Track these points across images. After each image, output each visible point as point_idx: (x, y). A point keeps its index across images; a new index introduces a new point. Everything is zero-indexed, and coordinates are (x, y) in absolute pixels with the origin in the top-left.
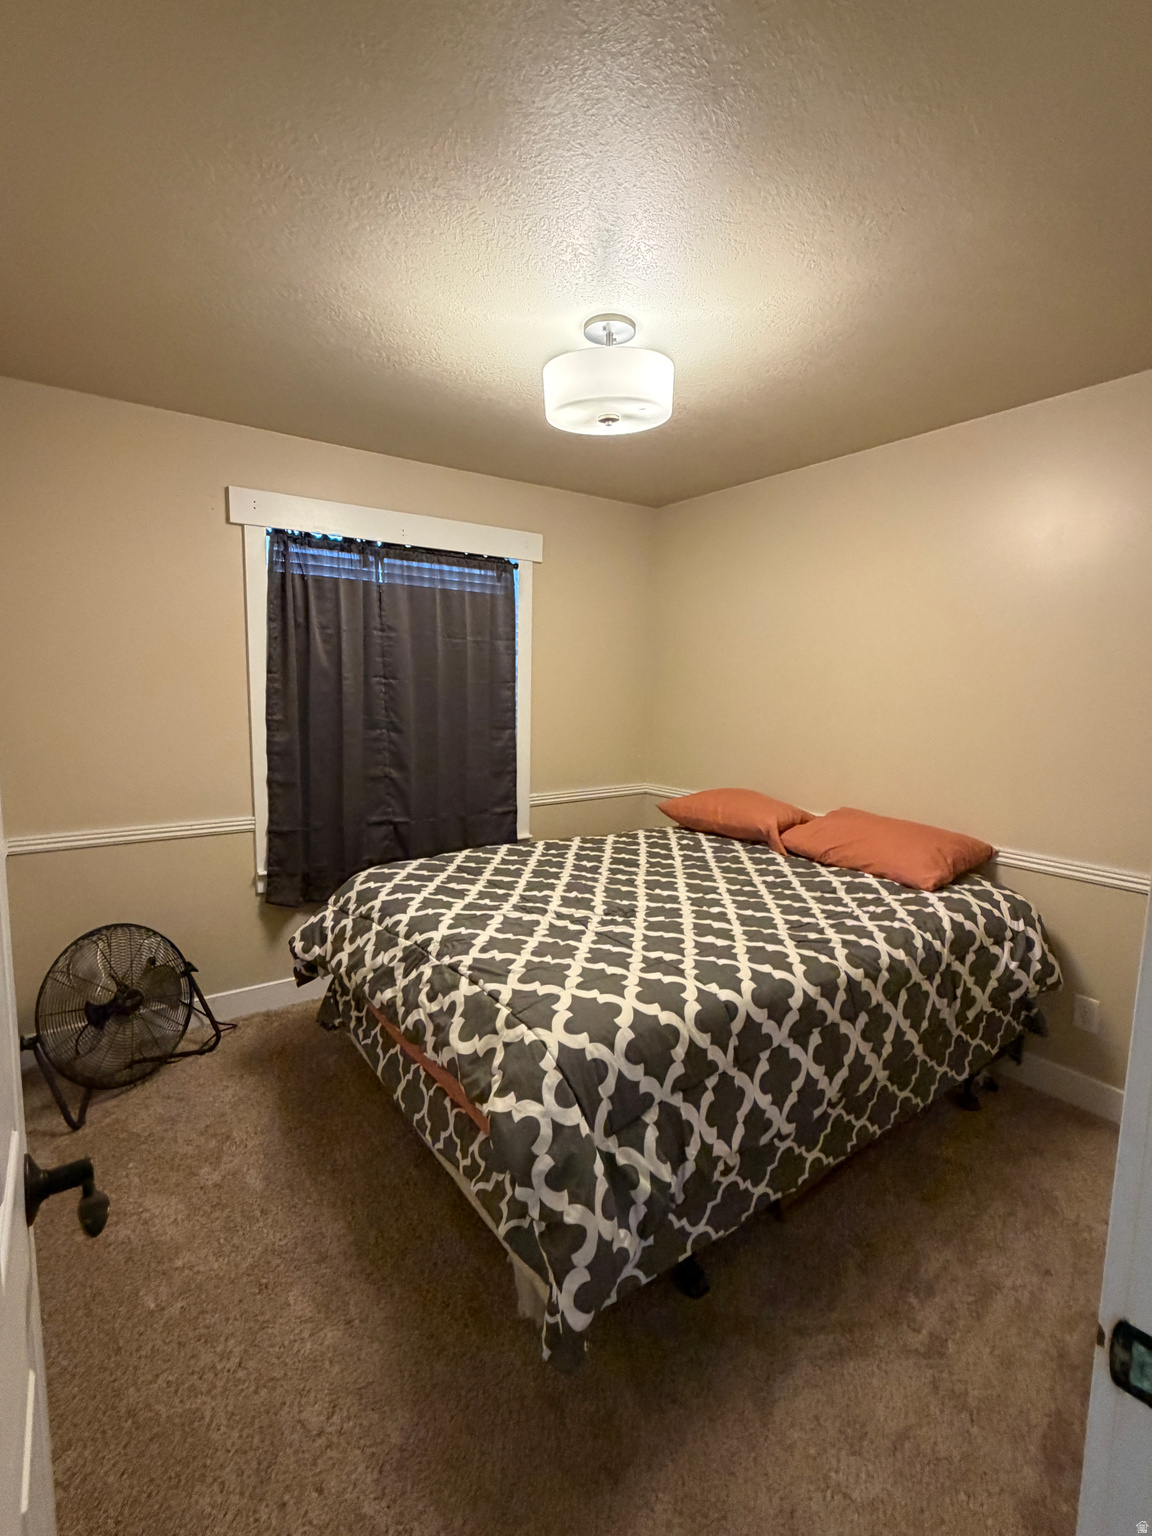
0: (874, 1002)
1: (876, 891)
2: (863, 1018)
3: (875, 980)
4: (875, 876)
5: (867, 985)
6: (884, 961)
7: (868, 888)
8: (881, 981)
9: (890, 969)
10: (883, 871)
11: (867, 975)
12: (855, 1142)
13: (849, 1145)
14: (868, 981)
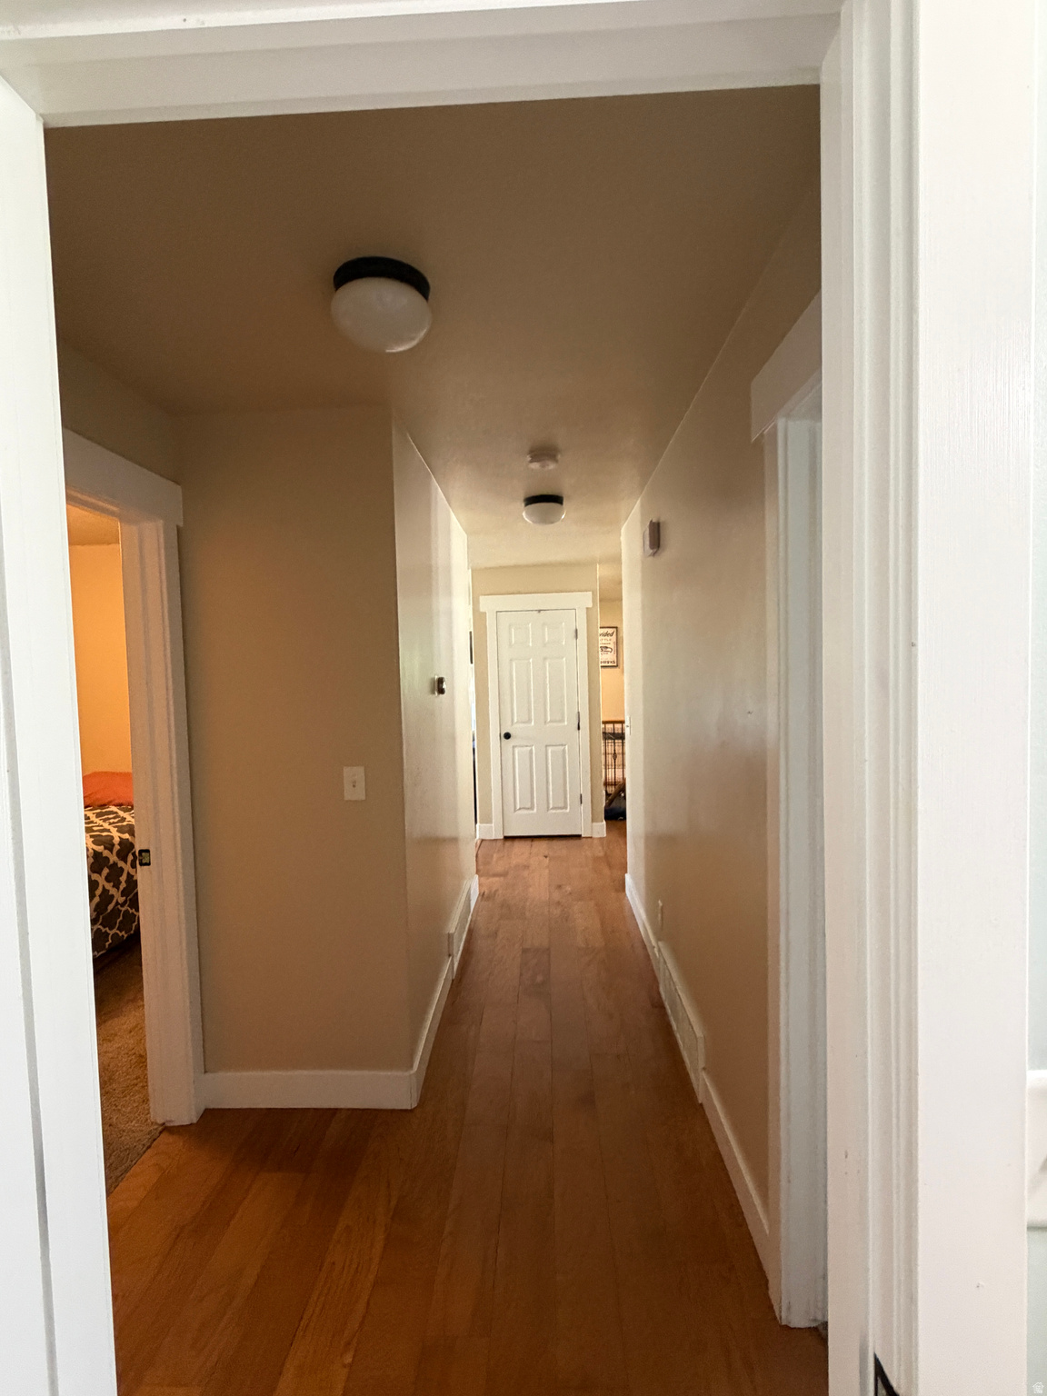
0: (111, 862)
1: (116, 813)
2: (106, 871)
3: (111, 851)
4: (115, 806)
5: (106, 853)
6: (116, 840)
7: (112, 812)
8: (115, 851)
9: (120, 844)
10: (121, 801)
11: (105, 848)
12: (110, 941)
13: (107, 944)
14: (106, 851)
